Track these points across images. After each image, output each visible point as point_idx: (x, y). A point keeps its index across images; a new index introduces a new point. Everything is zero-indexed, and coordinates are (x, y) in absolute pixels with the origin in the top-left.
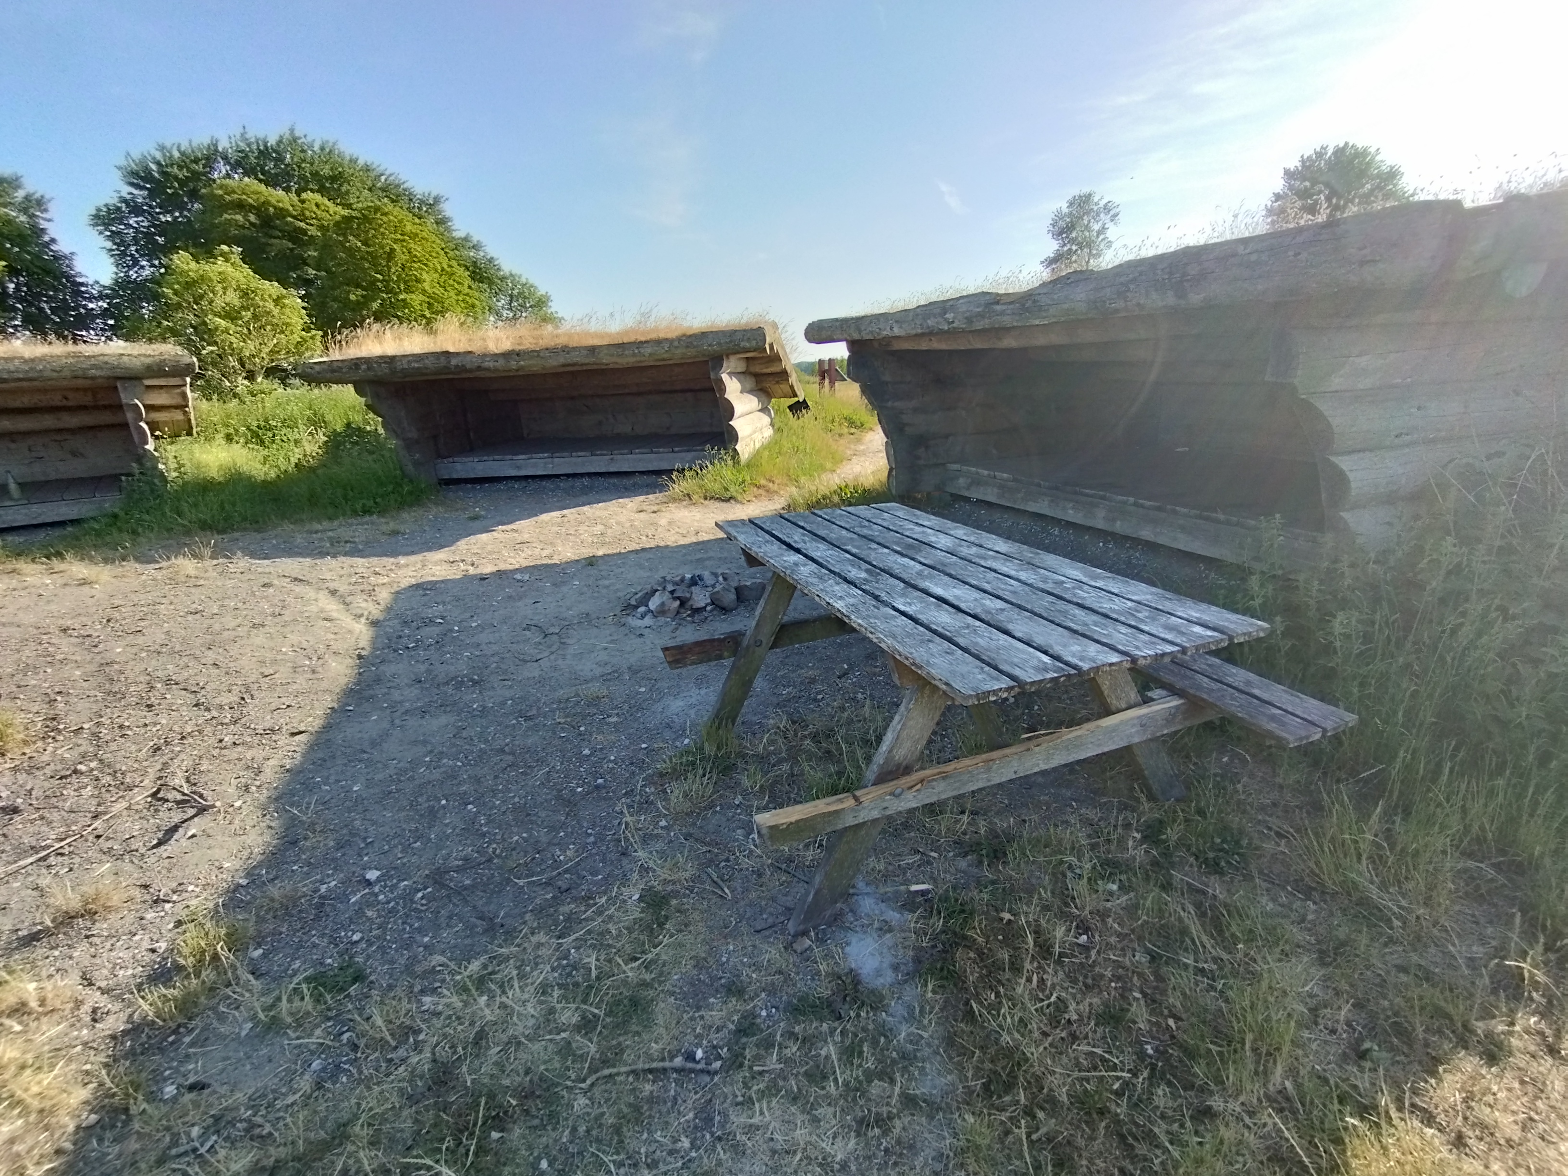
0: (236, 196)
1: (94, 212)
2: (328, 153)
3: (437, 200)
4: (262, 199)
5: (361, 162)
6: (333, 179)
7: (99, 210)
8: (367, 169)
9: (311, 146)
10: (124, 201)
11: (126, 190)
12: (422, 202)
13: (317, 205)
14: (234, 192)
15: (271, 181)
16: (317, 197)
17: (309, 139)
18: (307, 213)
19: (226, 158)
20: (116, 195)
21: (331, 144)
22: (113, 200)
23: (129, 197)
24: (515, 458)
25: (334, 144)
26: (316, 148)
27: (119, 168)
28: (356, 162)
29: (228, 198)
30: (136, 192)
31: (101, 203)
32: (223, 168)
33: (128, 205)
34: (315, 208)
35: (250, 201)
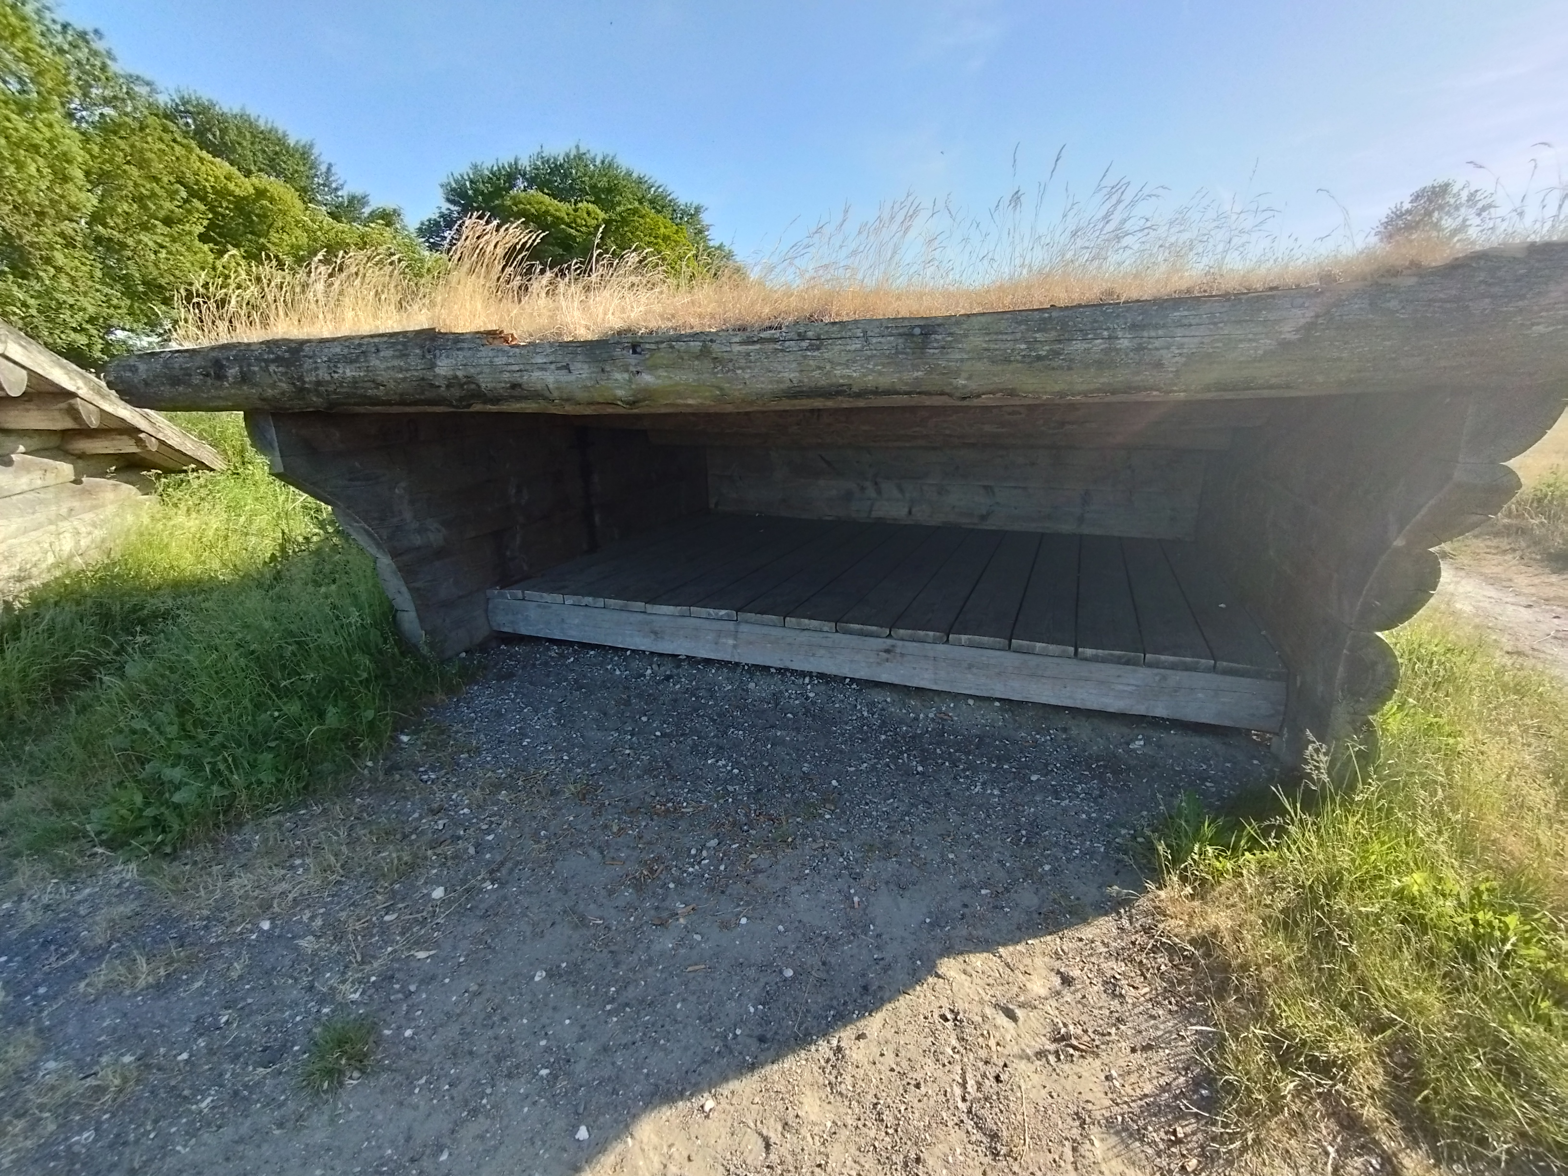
0: (522, 206)
1: (418, 226)
2: (608, 166)
3: (698, 209)
4: (544, 208)
5: (635, 175)
6: (609, 190)
7: (422, 224)
8: (640, 181)
9: (594, 160)
10: (442, 216)
11: (445, 206)
12: (684, 213)
13: (589, 213)
14: (521, 202)
15: (557, 194)
16: (591, 206)
17: (592, 154)
18: (579, 220)
19: (524, 176)
20: (438, 211)
21: (610, 158)
22: (435, 216)
23: (447, 212)
24: (650, 608)
25: (614, 157)
26: (598, 162)
27: (442, 186)
28: (630, 175)
29: (515, 209)
30: (453, 208)
31: (425, 219)
32: (521, 183)
33: (445, 220)
34: (585, 215)
35: (533, 210)
